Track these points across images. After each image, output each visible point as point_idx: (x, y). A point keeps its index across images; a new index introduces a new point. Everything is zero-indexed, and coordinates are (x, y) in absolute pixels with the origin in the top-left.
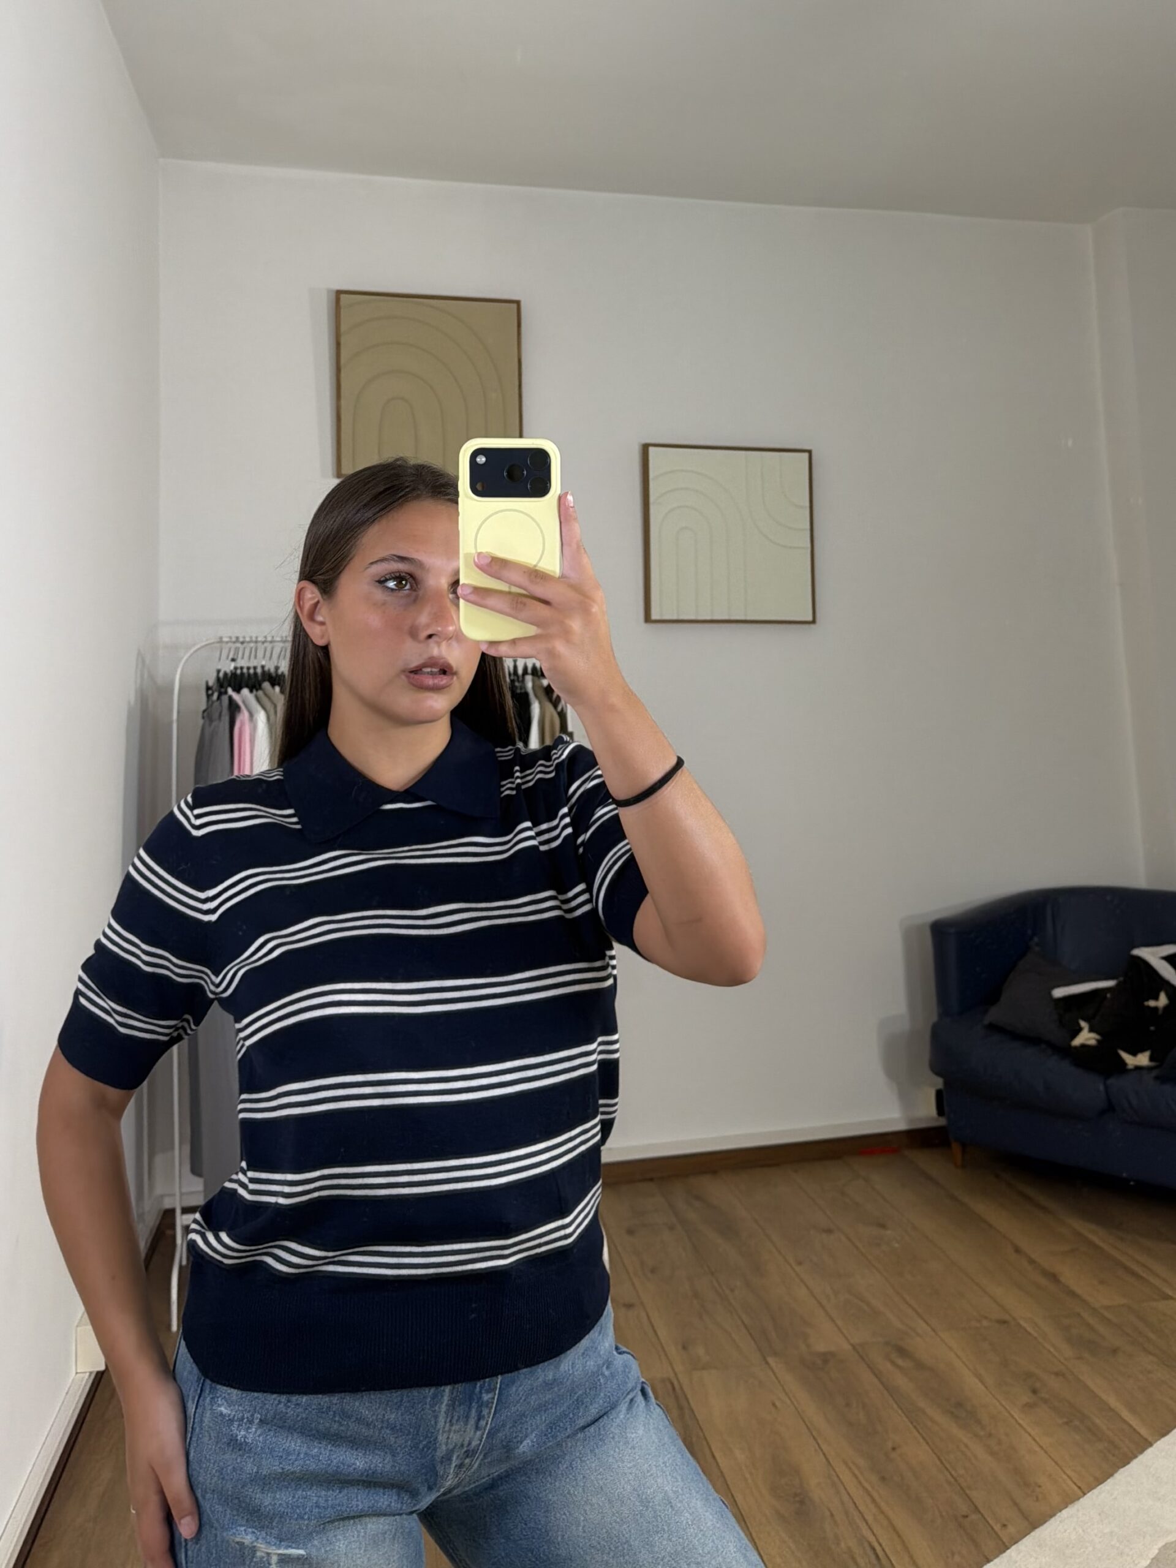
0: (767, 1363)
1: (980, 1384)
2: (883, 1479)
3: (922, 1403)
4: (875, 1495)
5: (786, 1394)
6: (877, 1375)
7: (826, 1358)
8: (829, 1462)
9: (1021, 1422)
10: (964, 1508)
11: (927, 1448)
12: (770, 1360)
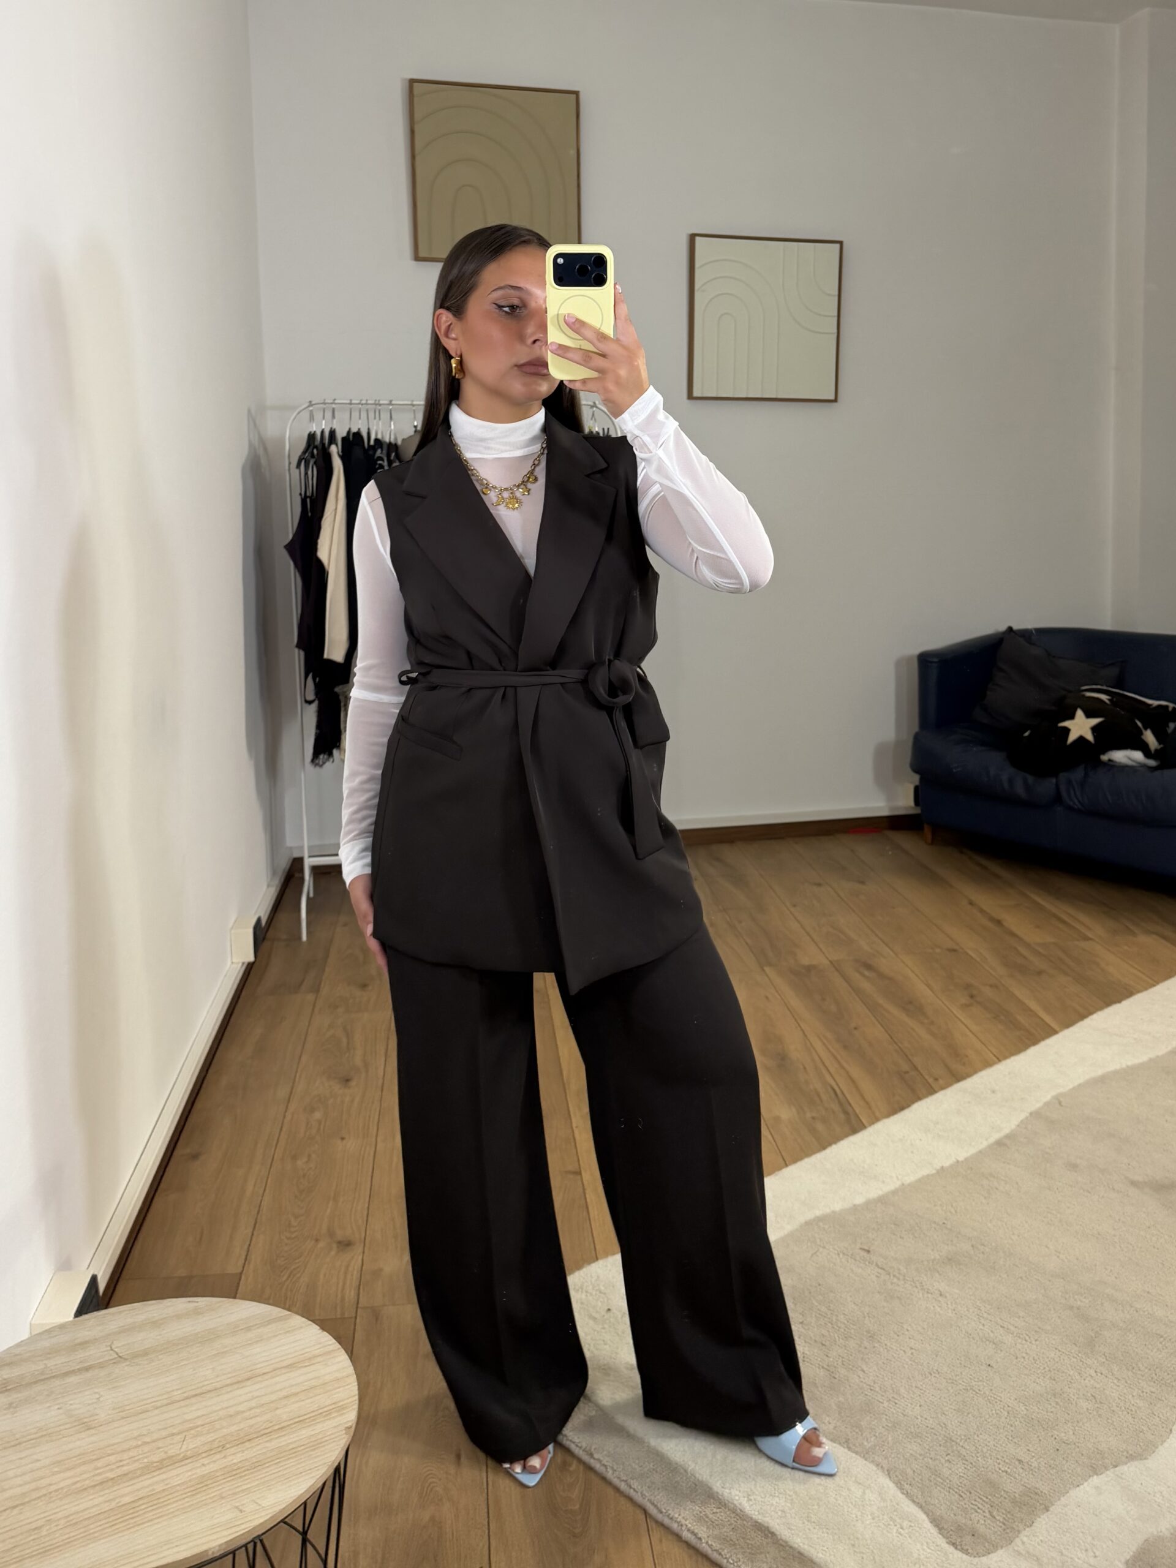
0: (763, 970)
1: (929, 990)
2: (845, 1047)
3: (881, 1001)
4: (839, 1057)
5: (777, 991)
6: (847, 980)
7: (809, 969)
8: (806, 1036)
9: (958, 1016)
10: (905, 1067)
11: (882, 1029)
12: (765, 968)
